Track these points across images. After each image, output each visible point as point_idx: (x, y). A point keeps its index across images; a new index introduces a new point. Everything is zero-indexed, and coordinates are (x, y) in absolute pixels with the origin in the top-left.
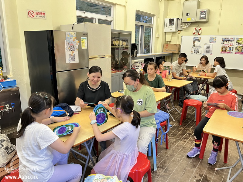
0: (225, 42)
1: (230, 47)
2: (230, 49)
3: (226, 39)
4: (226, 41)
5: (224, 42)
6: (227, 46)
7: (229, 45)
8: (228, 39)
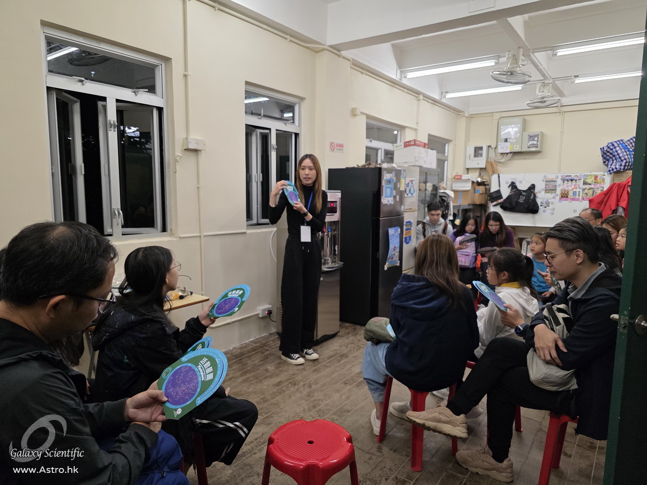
0: (566, 182)
1: (575, 190)
2: (574, 193)
3: (567, 178)
4: (568, 181)
5: (564, 182)
6: (570, 188)
7: (573, 187)
8: (570, 178)
